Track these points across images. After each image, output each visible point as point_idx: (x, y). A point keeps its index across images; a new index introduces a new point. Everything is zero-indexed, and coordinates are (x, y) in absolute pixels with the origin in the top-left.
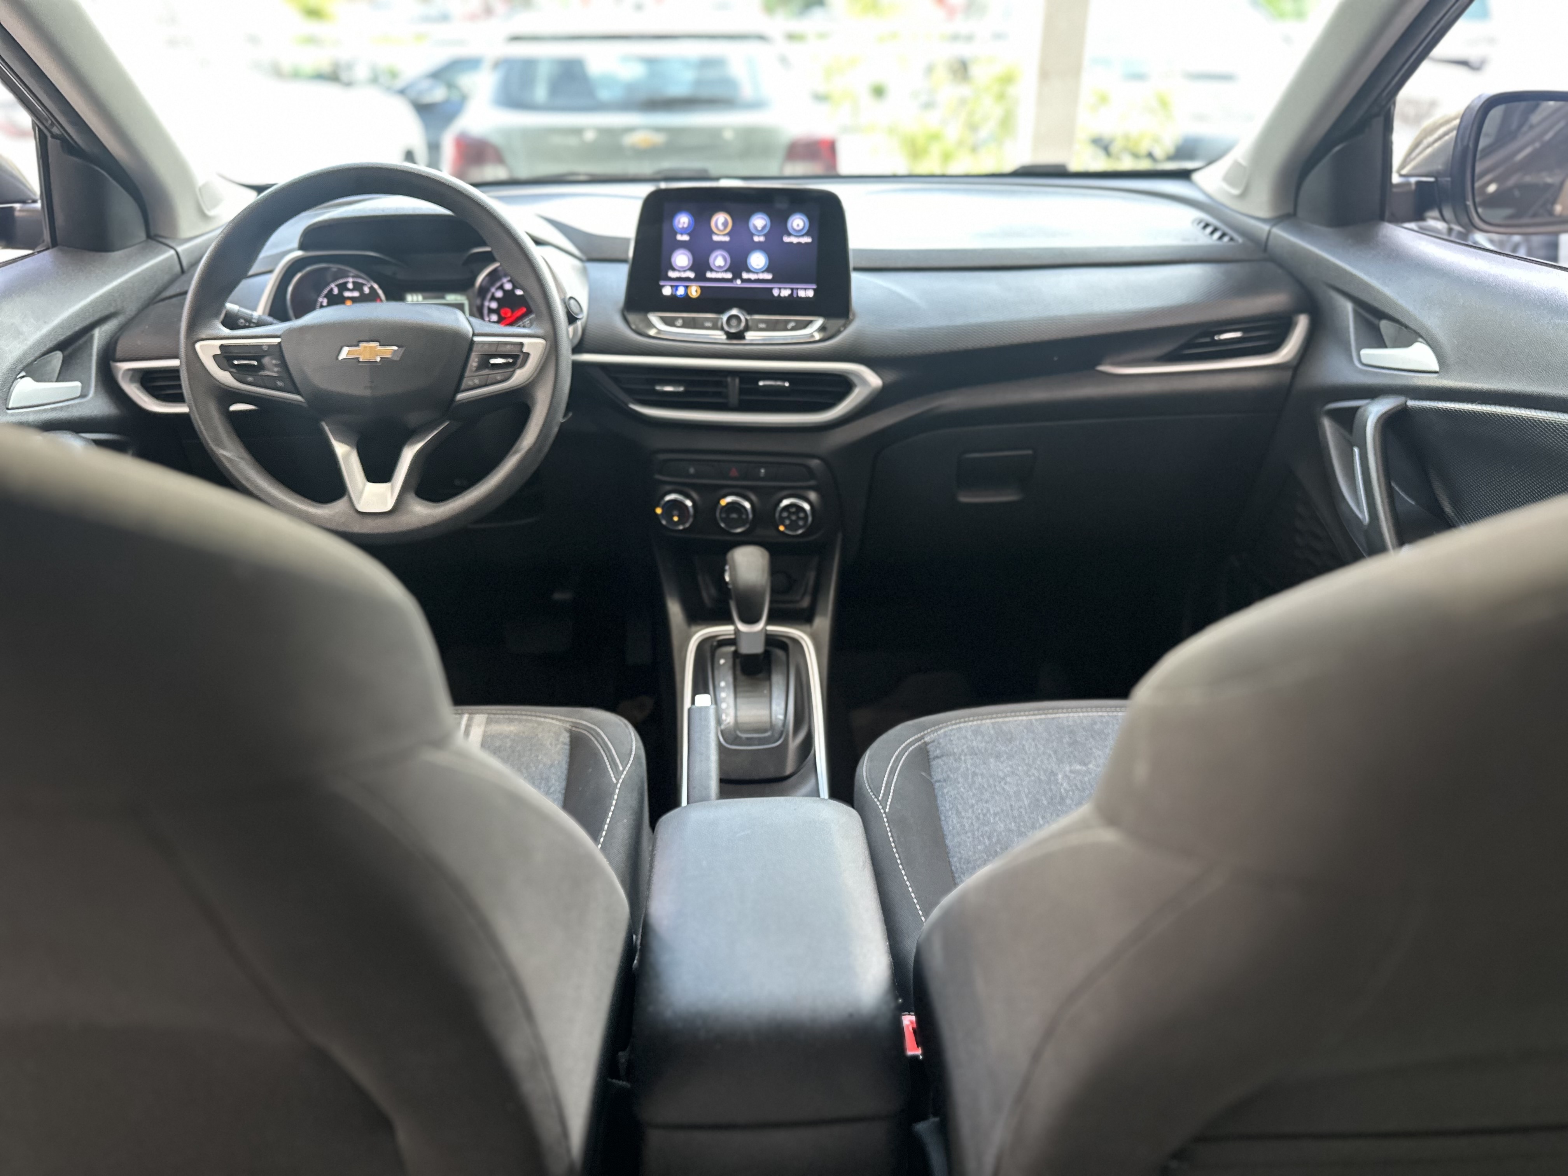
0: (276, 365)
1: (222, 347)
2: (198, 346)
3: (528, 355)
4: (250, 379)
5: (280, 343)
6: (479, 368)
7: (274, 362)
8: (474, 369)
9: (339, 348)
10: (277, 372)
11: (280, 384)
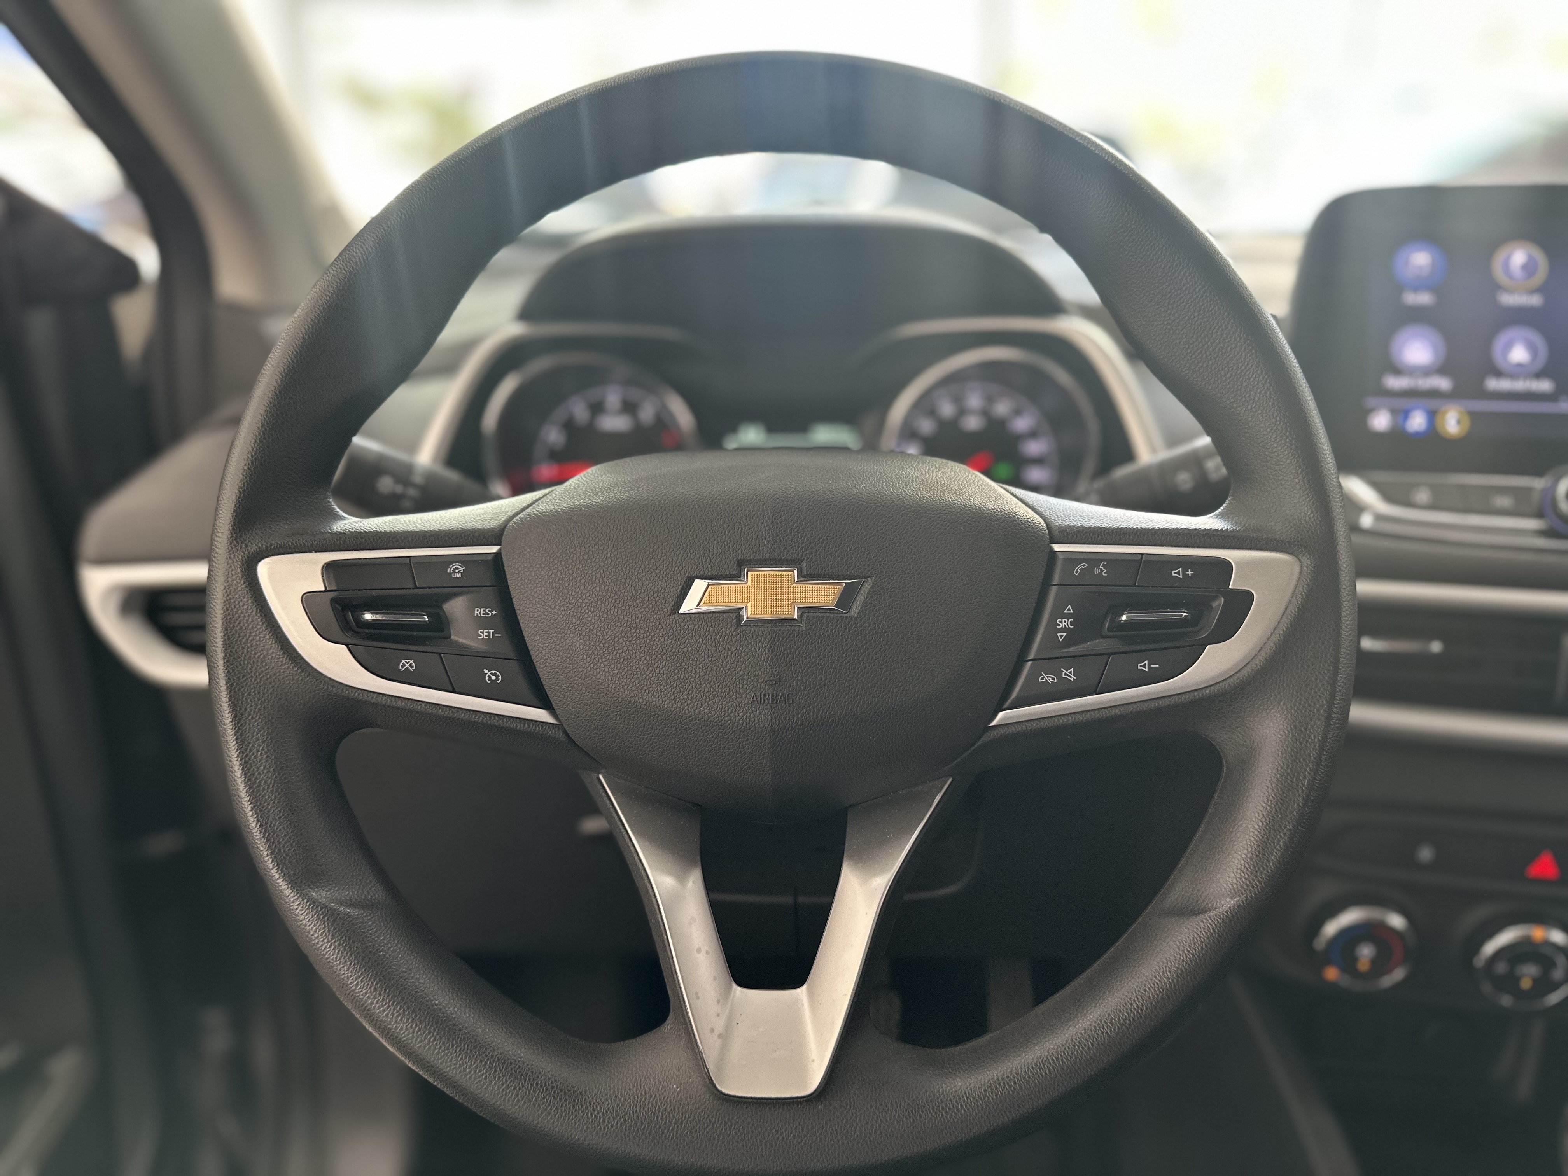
0: (483, 623)
1: (329, 568)
2: (264, 569)
3: (1244, 600)
4: (407, 664)
5: (498, 555)
6: (1073, 637)
7: (479, 612)
8: (1061, 637)
9: (682, 581)
10: (487, 641)
11: (490, 675)
